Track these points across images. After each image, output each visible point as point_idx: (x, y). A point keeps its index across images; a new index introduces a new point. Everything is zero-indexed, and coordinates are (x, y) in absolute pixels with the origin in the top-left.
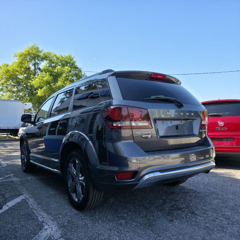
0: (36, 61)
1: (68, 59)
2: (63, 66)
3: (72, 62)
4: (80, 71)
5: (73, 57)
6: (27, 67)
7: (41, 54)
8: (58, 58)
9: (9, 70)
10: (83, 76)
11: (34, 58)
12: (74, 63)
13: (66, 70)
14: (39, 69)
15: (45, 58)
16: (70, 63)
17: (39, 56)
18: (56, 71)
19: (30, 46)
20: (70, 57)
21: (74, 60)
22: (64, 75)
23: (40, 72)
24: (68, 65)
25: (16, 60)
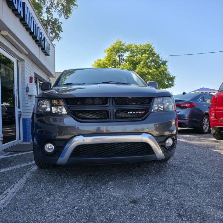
0: (120, 53)
1: (146, 47)
2: (142, 53)
3: (150, 49)
4: (158, 57)
5: (151, 44)
6: (114, 59)
7: (124, 47)
8: (137, 48)
9: (100, 64)
10: (161, 60)
11: (118, 51)
12: (153, 49)
13: (144, 57)
14: (123, 60)
15: (127, 50)
16: (148, 50)
17: (122, 49)
18: (135, 59)
19: (115, 41)
20: (148, 45)
21: (152, 47)
22: (142, 63)
23: (123, 62)
24: (147, 52)
25: (106, 55)
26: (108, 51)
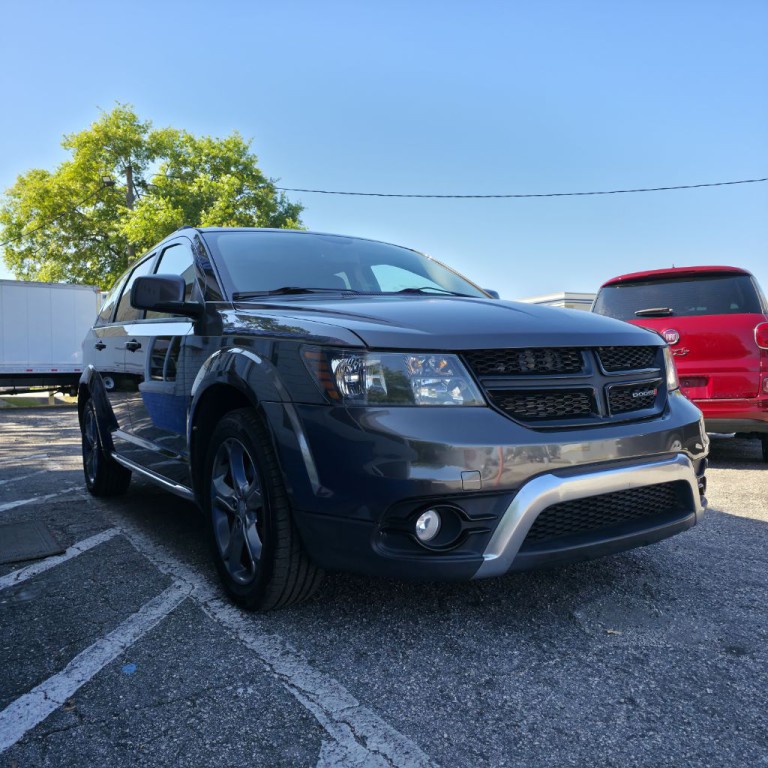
0: (133, 158)
1: (230, 150)
2: (217, 172)
3: (243, 160)
4: (271, 189)
5: (245, 142)
6: (106, 179)
7: (146, 138)
8: (198, 150)
9: (47, 191)
10: (281, 203)
11: (122, 151)
12: (252, 161)
13: (226, 187)
14: (143, 184)
15: (156, 150)
16: (236, 163)
17: (138, 144)
18: (194, 189)
19: (110, 112)
20: (237, 145)
21: (250, 152)
22: (219, 204)
23: (144, 193)
24: (233, 169)
25: (72, 158)
26: (83, 145)
